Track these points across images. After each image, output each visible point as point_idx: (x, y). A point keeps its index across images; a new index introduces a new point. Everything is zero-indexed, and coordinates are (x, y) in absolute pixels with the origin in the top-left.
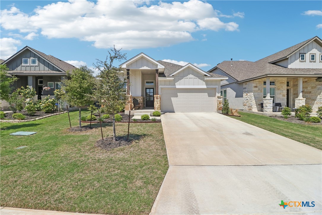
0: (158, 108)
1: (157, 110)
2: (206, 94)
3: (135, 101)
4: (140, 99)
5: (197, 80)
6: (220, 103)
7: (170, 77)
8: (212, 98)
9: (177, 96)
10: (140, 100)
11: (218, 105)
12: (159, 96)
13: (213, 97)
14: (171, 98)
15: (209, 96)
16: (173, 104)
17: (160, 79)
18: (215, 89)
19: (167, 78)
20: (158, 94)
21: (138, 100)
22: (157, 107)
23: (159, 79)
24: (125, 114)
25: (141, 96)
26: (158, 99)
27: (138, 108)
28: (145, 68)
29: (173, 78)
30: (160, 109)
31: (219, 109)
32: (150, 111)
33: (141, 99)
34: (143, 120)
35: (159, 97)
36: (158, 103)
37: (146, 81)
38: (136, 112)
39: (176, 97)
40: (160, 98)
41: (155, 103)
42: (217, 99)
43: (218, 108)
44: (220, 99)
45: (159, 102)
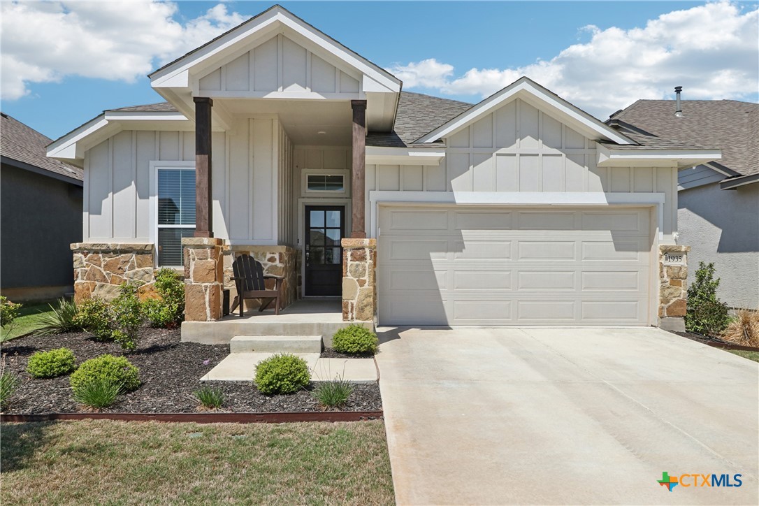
0: (362, 310)
1: (356, 321)
2: (607, 235)
3: (247, 269)
4: (272, 260)
5: (562, 163)
6: (676, 280)
7: (428, 147)
8: (632, 254)
9: (459, 246)
10: (273, 263)
11: (667, 292)
12: (366, 241)
13: (637, 251)
14: (432, 254)
15: (619, 247)
16: (440, 283)
17: (375, 156)
18: (650, 209)
19: (411, 154)
20: (362, 234)
21: (264, 262)
22: (355, 302)
23: (367, 157)
24: (183, 340)
25: (280, 243)
26: (363, 258)
27: (260, 302)
28: (295, 92)
29: (443, 154)
30: (375, 313)
31: (671, 312)
32: (320, 325)
33: (277, 256)
34: (266, 394)
35: (367, 251)
36: (362, 283)
37: (307, 173)
38: (245, 331)
39: (455, 251)
40: (374, 256)
41: (348, 280)
42: (663, 261)
43: (666, 306)
44: (675, 263)
45: (366, 278)
